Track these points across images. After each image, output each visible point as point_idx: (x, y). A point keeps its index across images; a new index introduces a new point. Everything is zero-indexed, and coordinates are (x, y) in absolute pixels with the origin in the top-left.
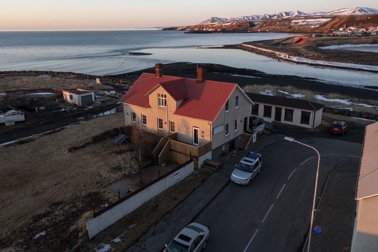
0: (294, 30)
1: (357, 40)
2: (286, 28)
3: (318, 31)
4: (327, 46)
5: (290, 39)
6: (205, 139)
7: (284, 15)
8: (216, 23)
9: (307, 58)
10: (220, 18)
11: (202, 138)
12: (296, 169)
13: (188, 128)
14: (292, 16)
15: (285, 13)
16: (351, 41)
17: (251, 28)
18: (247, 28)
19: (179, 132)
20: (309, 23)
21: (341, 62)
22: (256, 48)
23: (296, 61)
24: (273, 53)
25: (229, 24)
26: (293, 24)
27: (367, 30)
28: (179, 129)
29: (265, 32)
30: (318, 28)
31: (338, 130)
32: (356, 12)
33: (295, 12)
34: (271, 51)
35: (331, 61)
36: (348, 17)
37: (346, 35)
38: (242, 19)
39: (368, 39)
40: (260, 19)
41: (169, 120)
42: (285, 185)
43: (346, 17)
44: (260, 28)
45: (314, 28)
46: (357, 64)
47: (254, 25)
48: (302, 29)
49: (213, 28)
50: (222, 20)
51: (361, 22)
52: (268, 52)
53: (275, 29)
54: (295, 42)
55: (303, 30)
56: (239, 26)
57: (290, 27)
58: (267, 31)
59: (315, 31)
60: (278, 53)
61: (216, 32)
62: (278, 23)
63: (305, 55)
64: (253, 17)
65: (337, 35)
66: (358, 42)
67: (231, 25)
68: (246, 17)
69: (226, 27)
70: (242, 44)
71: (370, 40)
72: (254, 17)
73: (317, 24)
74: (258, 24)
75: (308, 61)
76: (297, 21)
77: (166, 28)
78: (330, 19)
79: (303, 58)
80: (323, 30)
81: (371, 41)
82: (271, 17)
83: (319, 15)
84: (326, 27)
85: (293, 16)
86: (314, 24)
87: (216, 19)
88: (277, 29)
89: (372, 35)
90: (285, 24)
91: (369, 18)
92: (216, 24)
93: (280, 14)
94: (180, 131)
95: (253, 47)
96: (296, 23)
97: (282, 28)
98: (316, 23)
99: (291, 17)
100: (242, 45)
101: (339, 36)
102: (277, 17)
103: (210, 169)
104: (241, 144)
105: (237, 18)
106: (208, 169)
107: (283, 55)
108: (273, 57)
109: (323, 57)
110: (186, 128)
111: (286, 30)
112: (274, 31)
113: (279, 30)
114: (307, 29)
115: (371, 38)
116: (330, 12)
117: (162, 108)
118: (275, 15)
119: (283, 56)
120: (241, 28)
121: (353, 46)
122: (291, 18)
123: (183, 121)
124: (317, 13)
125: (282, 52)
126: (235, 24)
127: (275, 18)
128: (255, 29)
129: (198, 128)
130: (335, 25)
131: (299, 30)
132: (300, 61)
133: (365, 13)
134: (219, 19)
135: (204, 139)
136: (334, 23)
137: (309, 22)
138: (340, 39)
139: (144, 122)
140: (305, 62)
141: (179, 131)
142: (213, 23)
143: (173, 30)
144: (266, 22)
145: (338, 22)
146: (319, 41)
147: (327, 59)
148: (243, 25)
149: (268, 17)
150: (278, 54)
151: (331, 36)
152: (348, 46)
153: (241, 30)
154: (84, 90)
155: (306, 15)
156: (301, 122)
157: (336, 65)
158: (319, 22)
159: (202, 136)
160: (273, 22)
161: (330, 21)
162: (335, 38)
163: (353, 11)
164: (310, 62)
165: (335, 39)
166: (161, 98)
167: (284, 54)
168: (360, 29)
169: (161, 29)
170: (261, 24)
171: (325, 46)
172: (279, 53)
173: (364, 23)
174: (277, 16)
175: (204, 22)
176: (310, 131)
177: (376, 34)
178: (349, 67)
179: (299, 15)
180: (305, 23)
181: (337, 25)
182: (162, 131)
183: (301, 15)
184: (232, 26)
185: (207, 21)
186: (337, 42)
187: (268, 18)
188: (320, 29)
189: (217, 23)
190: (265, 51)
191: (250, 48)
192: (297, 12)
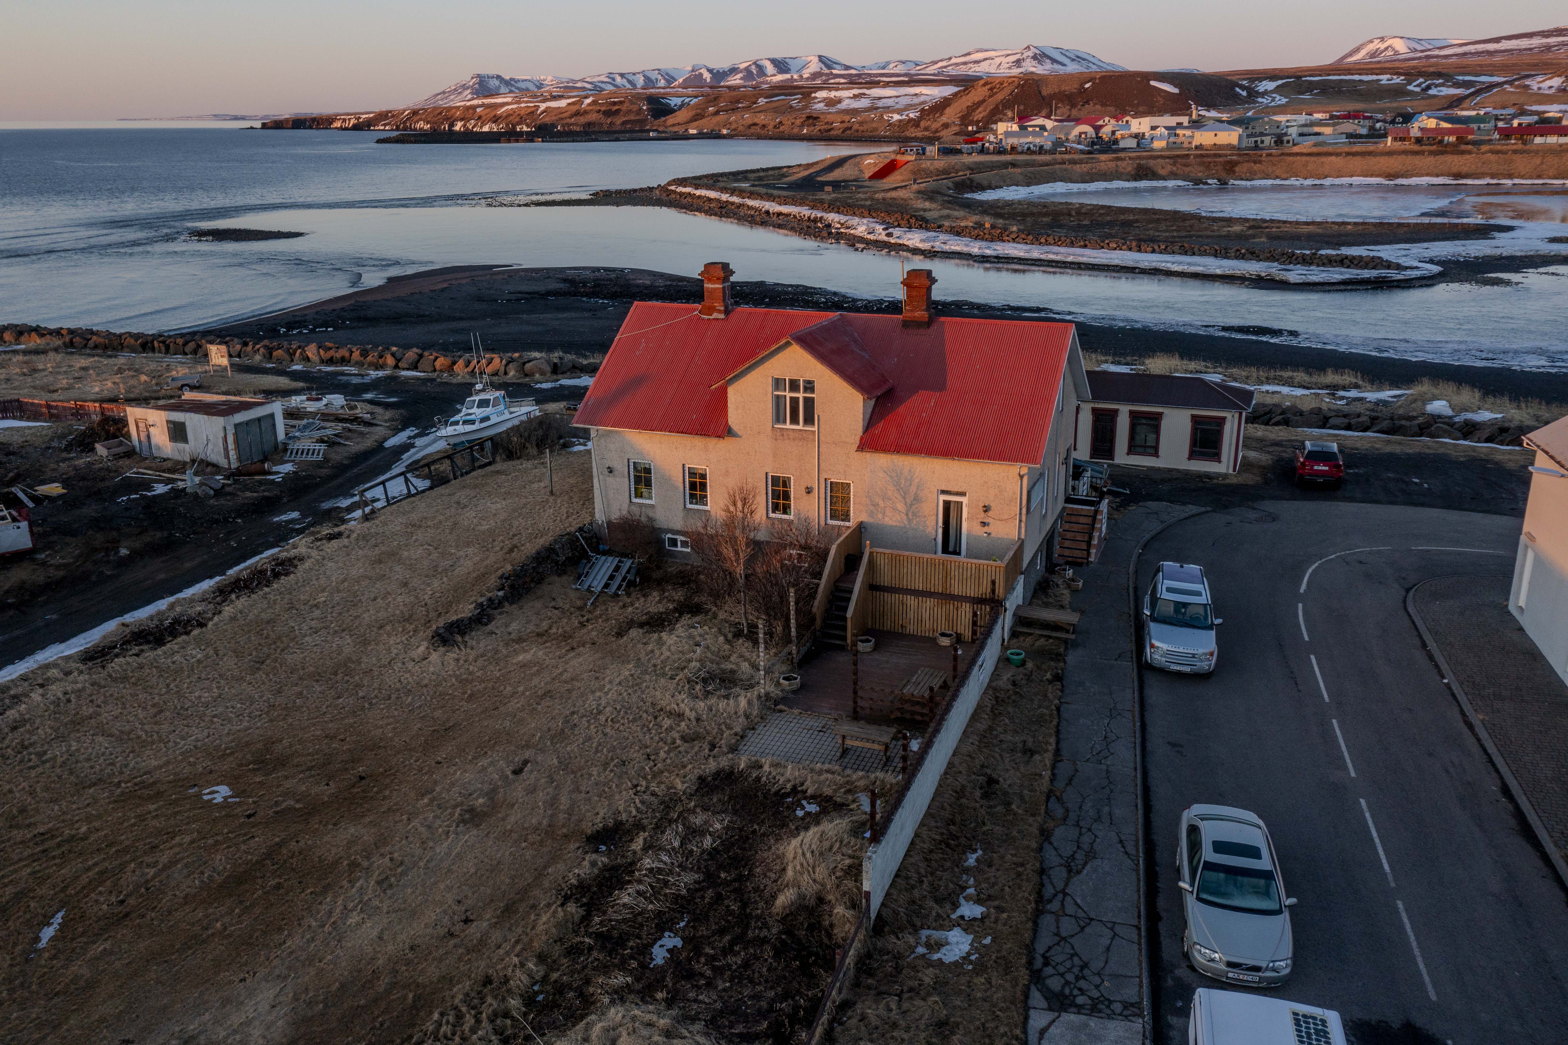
0: (829, 130)
1: (1085, 168)
2: (798, 122)
3: (919, 134)
4: (990, 187)
5: (847, 166)
6: (993, 535)
7: (770, 69)
8: (505, 100)
9: (958, 234)
10: (512, 79)
11: (980, 531)
12: (1300, 605)
13: (917, 499)
14: (801, 76)
15: (774, 61)
16: (1065, 170)
17: (656, 119)
18: (643, 122)
19: (870, 520)
20: (880, 104)
21: (1085, 246)
22: (735, 199)
23: (921, 246)
24: (815, 220)
25: (563, 103)
26: (821, 106)
27: (1097, 129)
28: (872, 508)
29: (714, 135)
30: (915, 123)
31: (1327, 468)
32: (1024, 64)
33: (809, 59)
34: (805, 212)
35: (1047, 243)
36: (1016, 83)
37: (1041, 147)
38: (603, 86)
39: (1119, 163)
40: (677, 83)
41: (824, 476)
42: (1312, 657)
43: (1010, 80)
44: (696, 120)
45: (900, 121)
46: (1140, 251)
47: (668, 111)
48: (856, 127)
49: (496, 120)
50: (522, 85)
51: (1062, 102)
52: (795, 216)
53: (755, 124)
54: (872, 178)
55: (861, 128)
56: (608, 113)
57: (812, 119)
58: (725, 132)
59: (908, 134)
60: (837, 219)
61: (511, 136)
62: (762, 101)
63: (947, 224)
64: (649, 74)
65: (1013, 148)
66: (1088, 173)
67: (574, 108)
68: (622, 75)
69: (554, 118)
70: (670, 183)
71: (1128, 166)
72: (654, 76)
73: (908, 107)
74: (683, 105)
75: (967, 245)
76: (833, 94)
77: (281, 122)
78: (948, 91)
79: (943, 237)
80: (937, 131)
81: (1129, 169)
82: (719, 75)
83: (896, 71)
84: (944, 119)
85: (805, 76)
86: (898, 106)
87: (497, 83)
88: (764, 126)
89: (1124, 150)
90: (791, 107)
91: (1087, 86)
92: (506, 102)
93: (753, 67)
94: (880, 516)
95: (725, 197)
96: (831, 102)
97: (781, 123)
98: (904, 101)
99: (795, 77)
100: (673, 188)
101: (1022, 153)
102: (741, 79)
103: (1050, 637)
104: (1067, 544)
105: (583, 80)
106: (1042, 640)
107: (861, 227)
108: (825, 234)
109: (1015, 229)
110: (909, 502)
111: (796, 130)
112: (752, 135)
113: (770, 127)
114: (874, 125)
115: (1130, 158)
116: (936, 63)
117: (791, 433)
118: (734, 70)
119: (863, 228)
120: (619, 120)
121: (1075, 187)
122: (796, 80)
123: (893, 474)
124: (891, 66)
125: (854, 214)
126: (589, 105)
127: (735, 80)
128: (674, 125)
129: (963, 494)
130: (974, 110)
131: (847, 129)
132: (938, 246)
133: (1057, 67)
134: (507, 83)
135: (989, 534)
136: (970, 104)
137: (880, 98)
138: (1027, 164)
139: (692, 496)
140: (957, 248)
141: (871, 514)
142: (493, 101)
143: (311, 128)
144: (715, 99)
145: (983, 101)
146: (957, 171)
147: (1031, 237)
148: (624, 108)
149: (707, 76)
150: (839, 223)
151: (988, 153)
152: (1060, 187)
153: (618, 128)
154: (224, 398)
155: (853, 72)
156: (1192, 456)
157: (1070, 259)
158: (916, 100)
159: (984, 524)
160: (744, 97)
161: (955, 95)
162: (1009, 158)
163: (1014, 58)
164: (975, 248)
165: (1014, 165)
166: (789, 395)
167: (865, 221)
168: (1073, 128)
169: (258, 124)
170: (696, 104)
171: (982, 188)
172: (843, 218)
173: (1073, 106)
174: (741, 72)
175: (444, 93)
176: (1227, 481)
177: (1135, 146)
178: (1116, 262)
179: (826, 71)
180: (864, 103)
181: (980, 109)
182: (790, 522)
183: (834, 72)
184: (577, 114)
185: (455, 90)
186: (1021, 174)
187: (708, 80)
188: (923, 124)
189: (509, 100)
190: (779, 214)
191: (710, 200)
192: (816, 59)
